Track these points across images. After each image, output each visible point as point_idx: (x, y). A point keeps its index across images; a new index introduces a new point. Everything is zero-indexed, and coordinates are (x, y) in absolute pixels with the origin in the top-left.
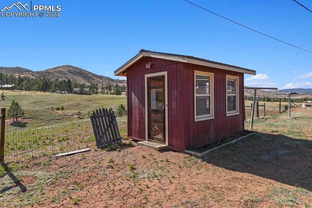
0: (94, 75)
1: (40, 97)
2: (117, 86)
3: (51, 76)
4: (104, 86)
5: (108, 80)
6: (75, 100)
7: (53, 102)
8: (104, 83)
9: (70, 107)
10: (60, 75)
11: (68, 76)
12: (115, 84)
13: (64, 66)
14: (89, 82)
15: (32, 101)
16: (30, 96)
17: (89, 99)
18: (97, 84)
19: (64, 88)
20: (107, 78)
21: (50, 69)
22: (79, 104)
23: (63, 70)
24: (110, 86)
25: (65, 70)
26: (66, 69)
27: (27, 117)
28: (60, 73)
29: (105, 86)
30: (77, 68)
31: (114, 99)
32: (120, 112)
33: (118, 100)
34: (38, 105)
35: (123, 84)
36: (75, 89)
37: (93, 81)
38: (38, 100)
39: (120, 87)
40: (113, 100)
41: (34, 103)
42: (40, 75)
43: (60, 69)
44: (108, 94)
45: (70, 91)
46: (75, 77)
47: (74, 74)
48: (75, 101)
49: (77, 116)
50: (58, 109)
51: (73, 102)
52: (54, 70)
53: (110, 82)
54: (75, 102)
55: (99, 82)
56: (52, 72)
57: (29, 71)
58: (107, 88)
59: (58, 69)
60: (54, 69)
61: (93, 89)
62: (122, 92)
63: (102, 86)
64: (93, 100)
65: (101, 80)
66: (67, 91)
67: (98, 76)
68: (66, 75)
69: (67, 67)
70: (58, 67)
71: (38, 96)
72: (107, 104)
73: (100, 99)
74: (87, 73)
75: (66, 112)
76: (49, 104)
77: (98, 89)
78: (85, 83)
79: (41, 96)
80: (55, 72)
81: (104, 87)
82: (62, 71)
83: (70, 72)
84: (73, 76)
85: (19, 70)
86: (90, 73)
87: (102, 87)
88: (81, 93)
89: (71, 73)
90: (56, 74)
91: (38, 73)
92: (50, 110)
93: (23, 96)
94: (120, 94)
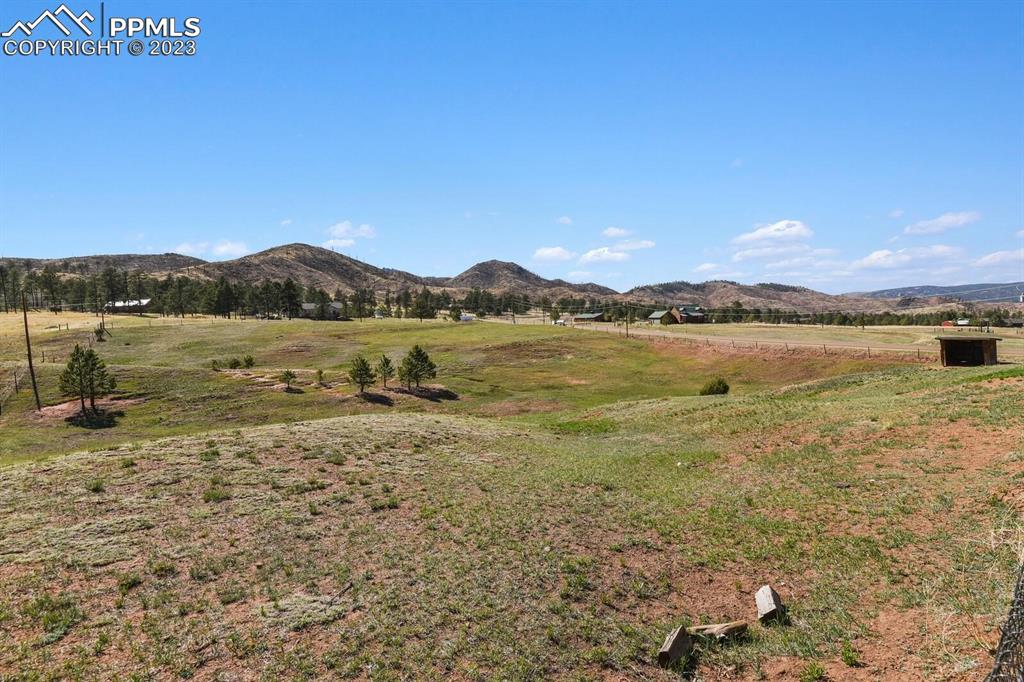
0: (367, 267)
1: (205, 330)
2: (427, 294)
3: (255, 273)
4: (391, 295)
5: (403, 280)
6: (297, 335)
7: (235, 344)
8: (392, 289)
9: (279, 358)
10: (276, 271)
11: (298, 273)
12: (420, 289)
13: (289, 246)
14: (353, 287)
15: (178, 341)
16: (177, 328)
17: (337, 333)
18: (372, 292)
19: (276, 305)
20: (400, 274)
21: (251, 256)
22: (307, 348)
23: (285, 256)
24: (407, 295)
25: (290, 257)
26: (293, 253)
27: (128, 394)
28: (277, 266)
29: (395, 296)
30: (321, 251)
31: (406, 330)
32: (410, 371)
33: (419, 333)
34: (190, 353)
35: (442, 289)
36: (306, 306)
37: (365, 284)
38: (196, 340)
39: (433, 296)
40: (404, 333)
41: (184, 348)
42: (225, 271)
43: (278, 255)
44: (399, 317)
45: (294, 311)
46: (317, 274)
47: (314, 267)
48: (298, 338)
49: (284, 385)
50: (235, 365)
51: (290, 343)
52: (262, 258)
53: (409, 283)
54: (296, 342)
55: (380, 285)
56: (257, 262)
57: (197, 262)
58: (398, 300)
59: (271, 255)
60: (261, 254)
61: (361, 305)
62: (440, 309)
63: (387, 295)
64: (348, 335)
65: (384, 281)
66: (284, 311)
67: (376, 269)
68: (292, 271)
69: (296, 249)
70: (272, 250)
71: (199, 328)
72: (383, 346)
73: (367, 332)
74: (349, 263)
75: (253, 372)
76: (223, 351)
77: (375, 305)
78: (340, 289)
79: (205, 328)
80: (264, 262)
81: (393, 298)
82: (282, 259)
83: (303, 260)
84: (310, 271)
85: (174, 261)
86: (356, 262)
87: (387, 300)
88: (322, 315)
89: (305, 264)
90: (266, 268)
91: (219, 266)
92: (208, 369)
93: (159, 328)
94: (433, 316)
